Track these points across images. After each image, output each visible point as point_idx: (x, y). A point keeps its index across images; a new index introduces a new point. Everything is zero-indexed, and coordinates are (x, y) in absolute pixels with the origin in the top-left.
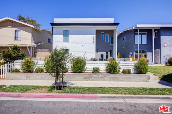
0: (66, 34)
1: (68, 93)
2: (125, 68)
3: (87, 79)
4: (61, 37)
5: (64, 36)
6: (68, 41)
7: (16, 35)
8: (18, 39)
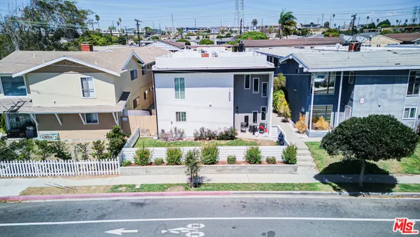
0: (180, 86)
1: (204, 190)
2: (270, 155)
3: (220, 171)
4: (171, 91)
5: (176, 89)
6: (183, 97)
7: (85, 88)
8: (89, 96)
